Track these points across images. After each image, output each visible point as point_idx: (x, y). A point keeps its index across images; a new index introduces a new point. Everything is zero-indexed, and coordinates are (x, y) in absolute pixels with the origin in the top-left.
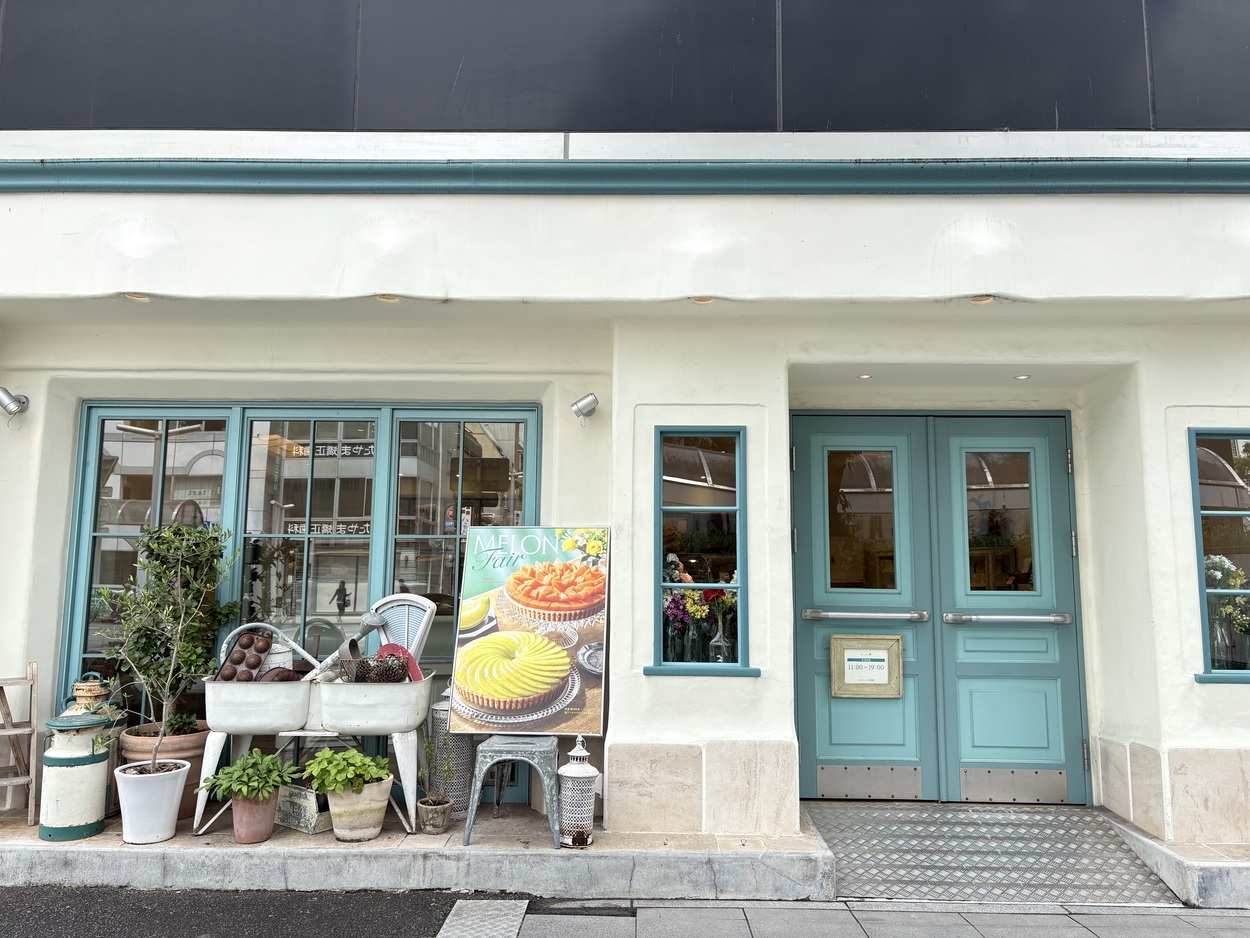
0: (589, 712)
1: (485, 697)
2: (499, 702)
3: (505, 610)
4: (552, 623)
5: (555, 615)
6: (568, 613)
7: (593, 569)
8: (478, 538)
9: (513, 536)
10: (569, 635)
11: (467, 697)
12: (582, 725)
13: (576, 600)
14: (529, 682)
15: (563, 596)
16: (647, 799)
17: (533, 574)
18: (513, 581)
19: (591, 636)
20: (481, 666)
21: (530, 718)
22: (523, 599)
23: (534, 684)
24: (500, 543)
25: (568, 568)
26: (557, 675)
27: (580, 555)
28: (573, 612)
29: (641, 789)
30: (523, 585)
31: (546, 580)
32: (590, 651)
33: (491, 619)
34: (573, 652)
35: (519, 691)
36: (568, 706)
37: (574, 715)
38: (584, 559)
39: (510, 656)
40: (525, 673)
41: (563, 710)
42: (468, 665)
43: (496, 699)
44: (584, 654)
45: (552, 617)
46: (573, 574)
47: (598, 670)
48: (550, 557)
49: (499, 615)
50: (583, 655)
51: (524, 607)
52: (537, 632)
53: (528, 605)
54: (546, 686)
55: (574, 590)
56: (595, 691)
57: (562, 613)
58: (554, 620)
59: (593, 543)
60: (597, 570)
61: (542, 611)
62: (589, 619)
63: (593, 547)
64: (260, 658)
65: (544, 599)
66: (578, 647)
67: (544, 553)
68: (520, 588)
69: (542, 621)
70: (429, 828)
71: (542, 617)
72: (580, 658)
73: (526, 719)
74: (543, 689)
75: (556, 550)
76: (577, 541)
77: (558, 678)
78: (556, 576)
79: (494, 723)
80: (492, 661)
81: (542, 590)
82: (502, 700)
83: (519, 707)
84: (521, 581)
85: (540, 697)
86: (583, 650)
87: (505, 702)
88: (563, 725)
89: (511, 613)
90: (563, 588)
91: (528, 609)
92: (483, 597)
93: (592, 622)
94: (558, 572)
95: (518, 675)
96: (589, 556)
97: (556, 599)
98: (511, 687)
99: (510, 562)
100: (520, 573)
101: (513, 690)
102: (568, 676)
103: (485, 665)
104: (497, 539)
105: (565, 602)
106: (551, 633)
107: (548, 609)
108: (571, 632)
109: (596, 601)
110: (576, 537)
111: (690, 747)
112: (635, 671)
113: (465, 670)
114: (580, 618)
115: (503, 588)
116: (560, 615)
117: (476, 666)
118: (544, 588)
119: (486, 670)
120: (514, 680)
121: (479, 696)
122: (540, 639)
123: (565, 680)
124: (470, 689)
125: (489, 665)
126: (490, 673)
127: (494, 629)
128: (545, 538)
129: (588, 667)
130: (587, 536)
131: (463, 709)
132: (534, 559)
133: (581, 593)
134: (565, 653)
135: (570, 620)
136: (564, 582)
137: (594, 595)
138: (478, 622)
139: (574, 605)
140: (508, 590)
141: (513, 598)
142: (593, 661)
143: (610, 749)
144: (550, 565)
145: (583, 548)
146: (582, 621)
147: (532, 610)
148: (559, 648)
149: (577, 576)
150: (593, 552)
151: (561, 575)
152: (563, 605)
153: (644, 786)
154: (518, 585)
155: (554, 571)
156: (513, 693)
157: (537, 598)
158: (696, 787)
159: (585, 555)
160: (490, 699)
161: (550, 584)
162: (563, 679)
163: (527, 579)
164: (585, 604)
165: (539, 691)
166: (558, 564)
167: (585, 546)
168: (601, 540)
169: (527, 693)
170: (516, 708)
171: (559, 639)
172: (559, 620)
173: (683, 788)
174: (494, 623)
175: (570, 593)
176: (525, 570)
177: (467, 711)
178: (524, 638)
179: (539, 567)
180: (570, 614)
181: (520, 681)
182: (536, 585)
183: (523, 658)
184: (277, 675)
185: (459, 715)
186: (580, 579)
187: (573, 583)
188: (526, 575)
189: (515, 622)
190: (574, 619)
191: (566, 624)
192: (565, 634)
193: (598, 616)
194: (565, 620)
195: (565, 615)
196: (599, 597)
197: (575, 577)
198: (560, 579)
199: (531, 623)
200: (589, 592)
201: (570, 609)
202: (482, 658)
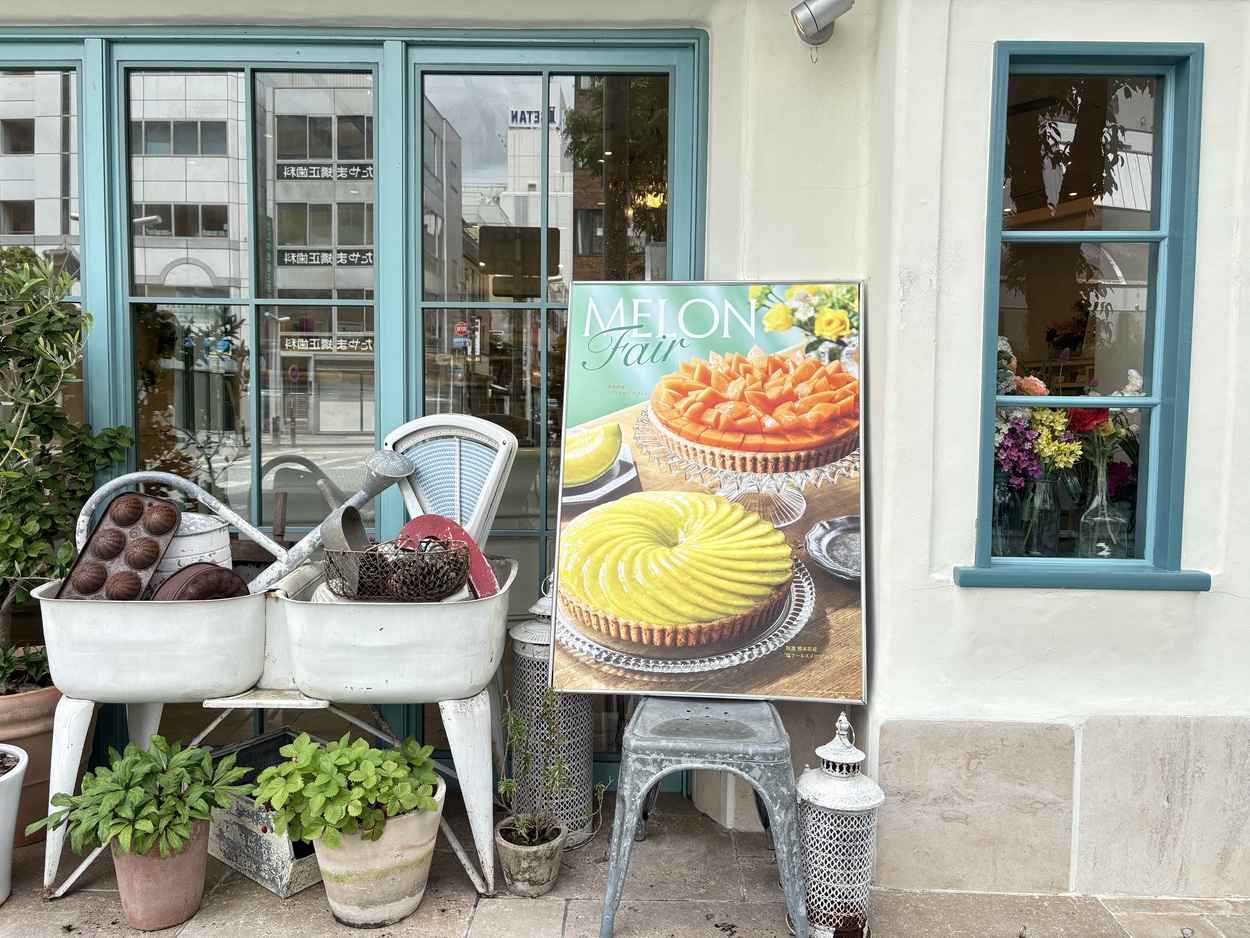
0: (836, 655)
1: (622, 621)
2: (651, 631)
3: (652, 449)
4: (749, 476)
5: (754, 460)
6: (781, 455)
7: (831, 367)
8: (592, 303)
9: (662, 302)
10: (787, 500)
11: (586, 620)
12: (823, 682)
13: (798, 430)
14: (710, 592)
15: (769, 423)
16: (960, 827)
17: (705, 377)
18: (665, 391)
19: (832, 503)
20: (610, 558)
21: (717, 665)
22: (689, 428)
23: (720, 596)
24: (636, 315)
25: (778, 365)
26: (766, 579)
27: (802, 339)
28: (792, 455)
29: (946, 807)
30: (686, 401)
31: (733, 389)
32: (833, 534)
33: (625, 467)
34: (796, 535)
35: (688, 609)
36: (792, 642)
37: (807, 661)
38: (811, 347)
39: (667, 539)
40: (700, 575)
41: (782, 650)
42: (585, 557)
43: (644, 626)
44: (819, 540)
45: (749, 464)
46: (789, 378)
47: (850, 572)
48: (737, 343)
49: (641, 458)
50: (818, 540)
51: (690, 444)
52: (720, 493)
53: (698, 440)
54: (743, 602)
55: (793, 410)
56: (848, 614)
57: (770, 456)
58: (755, 470)
59: (828, 314)
60: (839, 370)
61: (727, 453)
62: (827, 469)
63: (829, 323)
64: (156, 546)
65: (731, 428)
66: (806, 524)
67: (726, 335)
68: (681, 405)
69: (728, 471)
70: (521, 886)
71: (728, 463)
72: (813, 546)
73: (707, 666)
74: (738, 607)
75: (751, 330)
76: (794, 311)
77: (768, 585)
78: (754, 381)
79: (642, 673)
80: (631, 550)
81: (725, 410)
82: (656, 627)
83: (692, 642)
84: (682, 391)
85: (734, 623)
86: (817, 531)
87: (663, 632)
88: (785, 681)
89: (664, 455)
90: (769, 407)
91: (698, 447)
92: (608, 422)
93: (833, 475)
94: (758, 374)
95: (686, 579)
96: (821, 340)
97: (756, 429)
98: (673, 602)
99: (659, 353)
100: (678, 376)
101: (677, 607)
102: (788, 583)
103: (619, 557)
104: (629, 306)
105: (775, 433)
106: (750, 495)
107: (740, 447)
108: (791, 495)
109: (840, 432)
110: (793, 303)
111: (1051, 728)
112: (937, 576)
113: (579, 567)
114: (807, 467)
115: (646, 405)
116: (766, 460)
117: (601, 560)
118: (730, 405)
119: (621, 567)
120: (679, 589)
121: (610, 618)
122: (726, 508)
123: (782, 589)
124: (592, 604)
125: (626, 557)
126: (630, 572)
127: (633, 486)
128: (728, 305)
129: (830, 564)
130: (815, 300)
131: (578, 645)
132: (707, 346)
133: (807, 416)
134: (780, 536)
135: (787, 470)
136: (771, 394)
137: (835, 420)
138: (600, 472)
139: (793, 441)
140: (657, 410)
141: (667, 425)
142: (841, 553)
143: (883, 731)
144: (740, 360)
145: (808, 326)
146: (812, 473)
147: (707, 449)
148: (767, 527)
149: (797, 382)
150: (829, 333)
151: (765, 380)
152: (771, 441)
153: (953, 803)
154: (677, 399)
155: (748, 371)
156: (679, 613)
157: (716, 426)
158: (1060, 806)
159: (813, 339)
160: (632, 624)
161: (742, 398)
162: (778, 587)
163: (693, 388)
164: (816, 439)
165: (731, 611)
166: (755, 357)
167: (812, 320)
168: (845, 307)
169: (706, 615)
170: (686, 645)
171: (767, 508)
172: (765, 470)
173: (1033, 806)
174: (631, 475)
175: (785, 416)
176: (689, 369)
177: (586, 648)
179: (717, 364)
180: (787, 459)
181: (691, 590)
182: (712, 401)
183: (695, 545)
184: (194, 582)
185: (571, 656)
186: (803, 389)
187: (791, 397)
188: (692, 380)
189: (675, 473)
190: (796, 469)
191: (780, 477)
192: (778, 499)
193: (846, 464)
194: (776, 470)
195: (777, 460)
196: (846, 425)
197: (795, 385)
198: (762, 388)
199: (706, 475)
200: (826, 415)
201: (786, 449)
202: (611, 543)
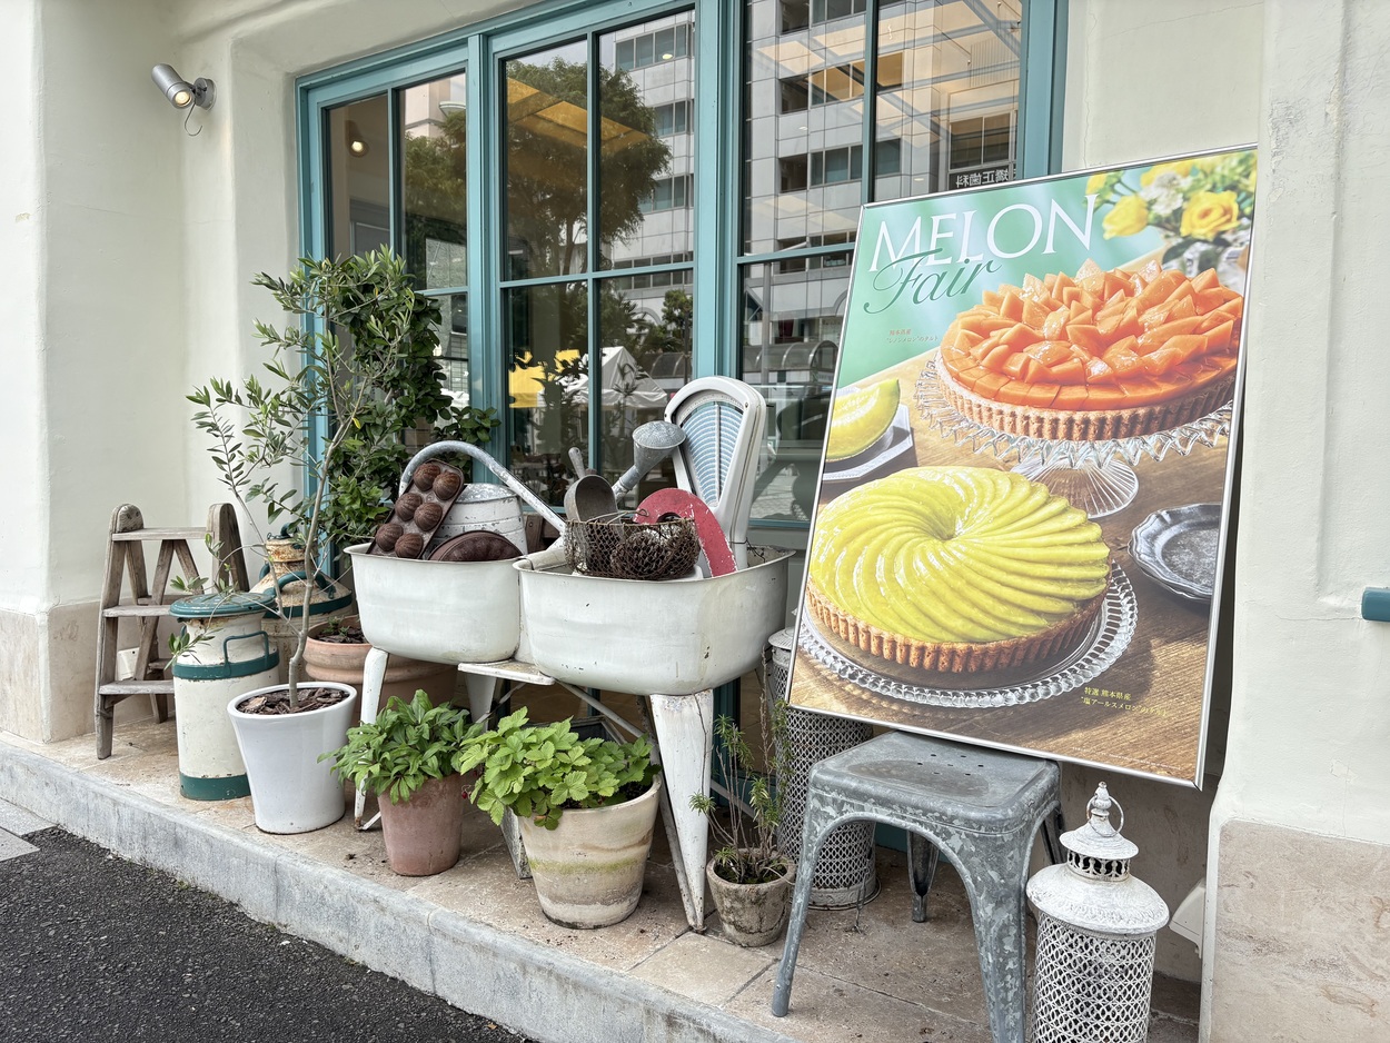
0: (1159, 709)
1: (874, 631)
2: (908, 647)
3: (934, 411)
4: (1060, 445)
5: (1070, 422)
6: (1110, 415)
7: (1199, 281)
8: (884, 229)
9: (969, 215)
10: (1110, 479)
11: (834, 625)
12: (1134, 746)
13: (1139, 377)
14: (988, 603)
15: (1098, 368)
17: (1015, 310)
18: (961, 332)
19: (1178, 483)
20: (868, 550)
21: (986, 701)
22: (986, 381)
23: (1001, 610)
24: (935, 236)
25: (1120, 285)
26: (1068, 591)
27: (1159, 242)
28: (1126, 414)
29: (1333, 978)
30: (986, 344)
31: (1052, 324)
32: (1175, 530)
33: (900, 435)
34: (1119, 530)
35: (957, 624)
36: (1095, 683)
37: (1113, 713)
38: (1172, 253)
39: (941, 530)
40: (978, 579)
41: (1079, 692)
42: (840, 548)
43: (900, 640)
44: (1153, 538)
45: (1062, 428)
46: (1134, 302)
47: (1196, 588)
48: (1066, 257)
49: (921, 423)
50: (1150, 540)
51: (985, 403)
52: (1018, 469)
53: (996, 396)
54: (1032, 621)
55: (1134, 348)
56: (1186, 650)
57: (1093, 415)
58: (1069, 436)
59: (1205, 200)
60: (1214, 283)
61: (1033, 413)
62: (1176, 433)
63: (1205, 214)
64: (441, 510)
65: (1043, 379)
66: (1136, 514)
67: (1049, 249)
68: (978, 351)
69: (1032, 438)
71: (1034, 427)
72: (1142, 547)
73: (974, 702)
74: (1024, 626)
75: (1085, 239)
76: (1151, 203)
77: (1069, 599)
78: (1082, 310)
79: (892, 700)
80: (894, 543)
81: (1036, 354)
82: (914, 643)
83: (957, 667)
84: (982, 331)
85: (1016, 647)
86: (1152, 524)
87: (922, 649)
88: (1077, 736)
89: (950, 419)
90: (1099, 346)
91: (995, 406)
92: (885, 379)
93: (1185, 442)
94: (1088, 300)
95: (959, 584)
96: (1189, 242)
97: (1079, 378)
98: (939, 612)
99: (958, 283)
100: (982, 312)
101: (943, 620)
102: (1100, 598)
103: (879, 551)
104: (927, 225)
105: (1104, 383)
106: (1058, 472)
107: (1052, 405)
108: (1118, 471)
109: (1203, 378)
110: (1151, 192)
112: (1332, 601)
113: (832, 559)
114: (1147, 431)
115: (935, 354)
116: (1086, 422)
117: (858, 553)
118: (1045, 346)
119: (881, 563)
120: (949, 596)
121: (861, 626)
122: (1024, 489)
123: (1090, 607)
124: (841, 605)
125: (886, 551)
126: (890, 570)
127: (907, 460)
128: (1056, 208)
129: (1164, 574)
130: (1186, 183)
131: (822, 654)
132: (1019, 269)
133: (1154, 356)
134: (1096, 531)
135: (1115, 435)
136: (1104, 328)
137: (1197, 359)
138: (869, 442)
139: (1129, 393)
140: (948, 358)
141: (958, 378)
142: (1184, 558)
143: (1224, 832)
144: (1066, 283)
145: (1171, 223)
146: (1153, 440)
147: (1007, 408)
148: (1077, 517)
149: (1145, 307)
150: (1203, 230)
151: (1097, 308)
152: (1097, 395)
153: (1347, 974)
154: (974, 343)
155: (1075, 297)
156: (945, 628)
157: (1022, 377)
159: (1175, 241)
160: (886, 636)
161: (1063, 336)
162: (1084, 603)
163: (997, 327)
164: (1166, 388)
165: (1014, 631)
166: (1087, 277)
167: (1178, 214)
168: (1233, 187)
169: (980, 634)
170: (949, 670)
171: (1079, 490)
172: (1084, 436)
174: (906, 444)
175: (1122, 357)
176: (994, 301)
177: (830, 660)
178: (980, 485)
179: (1032, 291)
180: (1118, 420)
181: (964, 598)
182: (1021, 342)
183: (976, 538)
185: (812, 667)
186: (1154, 316)
187: (1134, 329)
188: (997, 316)
189: (961, 442)
190: (1129, 434)
191: (1105, 447)
192: (1099, 477)
193: (1208, 425)
194: (1099, 436)
195: (1102, 421)
196: (1215, 366)
197: (1140, 312)
198: (1093, 320)
199: (1002, 445)
200: (1183, 353)
201: (1118, 405)
202: (872, 532)
